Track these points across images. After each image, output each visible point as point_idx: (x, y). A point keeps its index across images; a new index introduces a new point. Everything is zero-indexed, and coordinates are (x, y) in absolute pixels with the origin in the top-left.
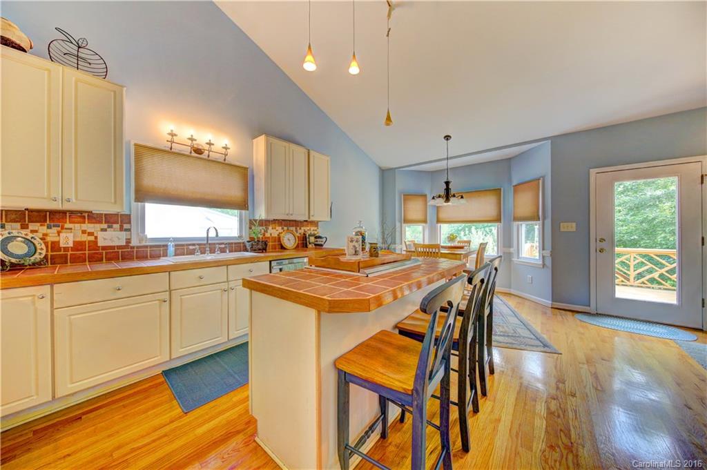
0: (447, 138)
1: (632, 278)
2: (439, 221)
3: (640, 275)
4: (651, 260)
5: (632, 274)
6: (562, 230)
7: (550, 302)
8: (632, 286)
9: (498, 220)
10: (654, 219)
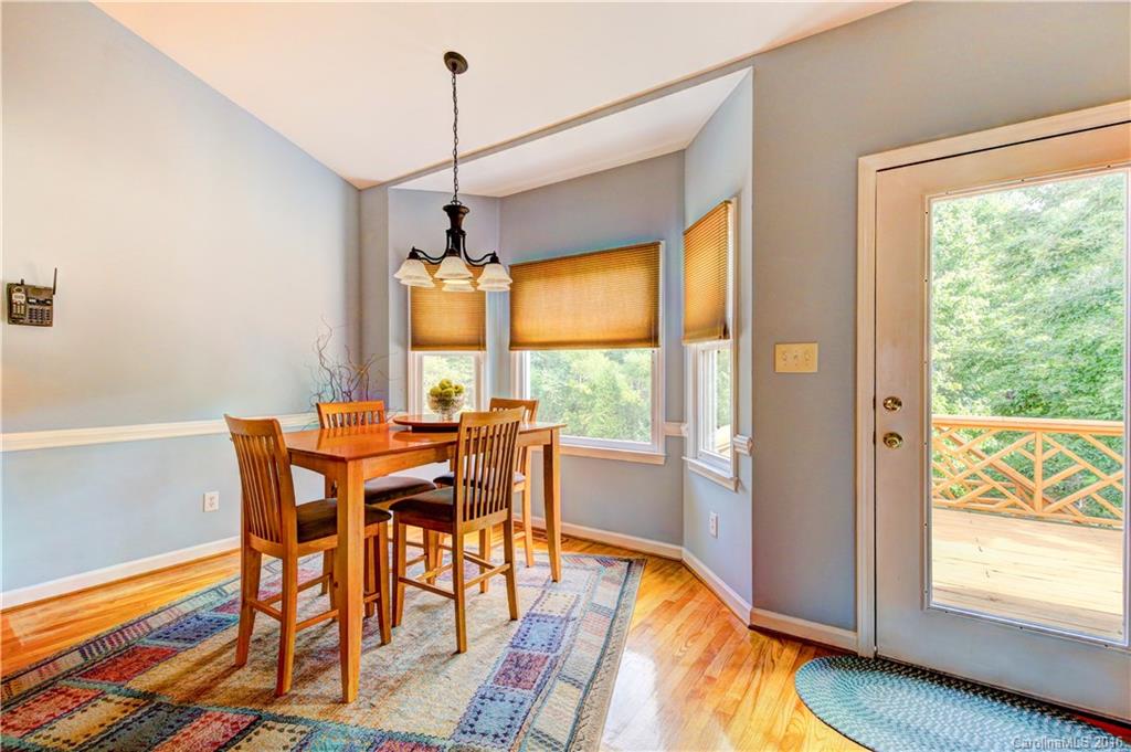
0: (455, 62)
1: (1038, 496)
2: (515, 343)
3: (1059, 492)
4: (1089, 452)
5: (1039, 485)
6: (781, 367)
7: (749, 607)
8: (1038, 518)
9: (651, 339)
10: (1096, 343)
